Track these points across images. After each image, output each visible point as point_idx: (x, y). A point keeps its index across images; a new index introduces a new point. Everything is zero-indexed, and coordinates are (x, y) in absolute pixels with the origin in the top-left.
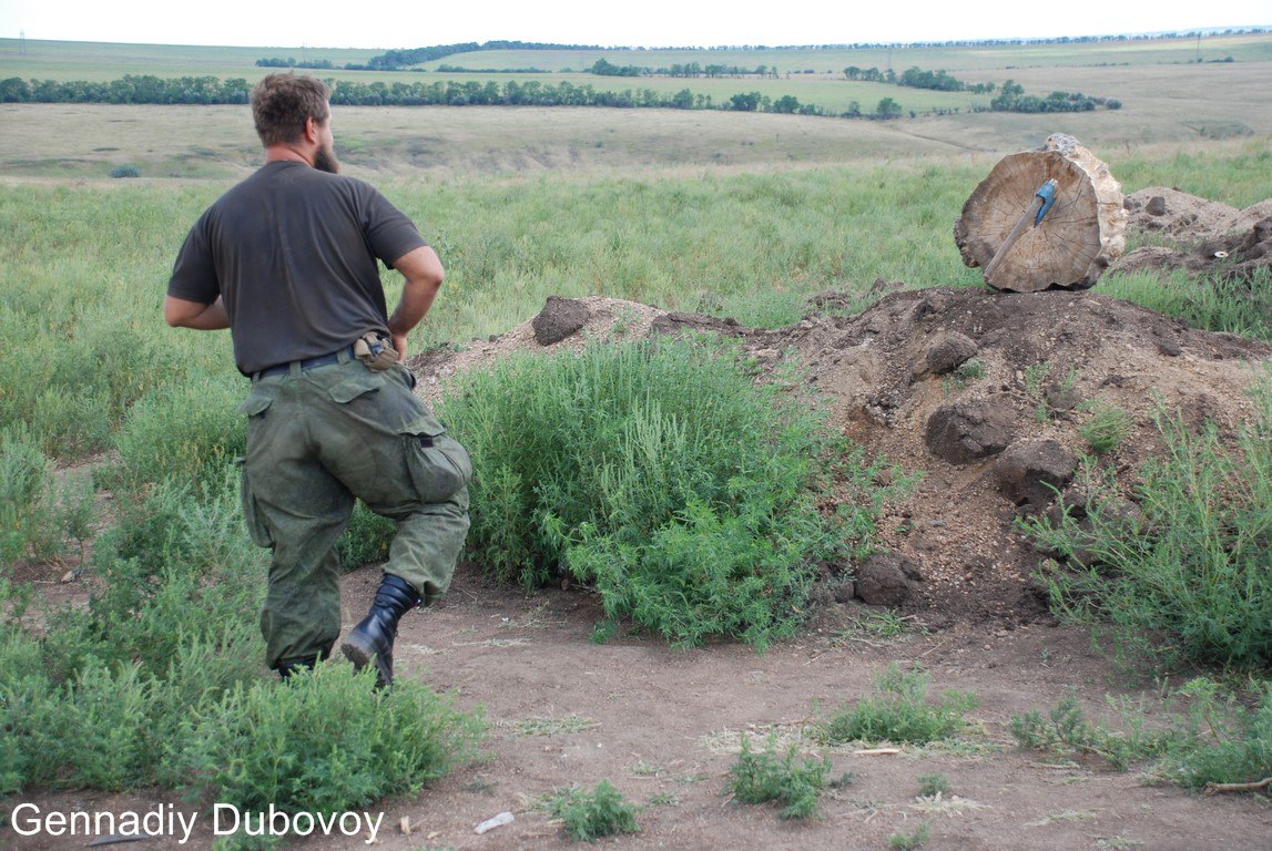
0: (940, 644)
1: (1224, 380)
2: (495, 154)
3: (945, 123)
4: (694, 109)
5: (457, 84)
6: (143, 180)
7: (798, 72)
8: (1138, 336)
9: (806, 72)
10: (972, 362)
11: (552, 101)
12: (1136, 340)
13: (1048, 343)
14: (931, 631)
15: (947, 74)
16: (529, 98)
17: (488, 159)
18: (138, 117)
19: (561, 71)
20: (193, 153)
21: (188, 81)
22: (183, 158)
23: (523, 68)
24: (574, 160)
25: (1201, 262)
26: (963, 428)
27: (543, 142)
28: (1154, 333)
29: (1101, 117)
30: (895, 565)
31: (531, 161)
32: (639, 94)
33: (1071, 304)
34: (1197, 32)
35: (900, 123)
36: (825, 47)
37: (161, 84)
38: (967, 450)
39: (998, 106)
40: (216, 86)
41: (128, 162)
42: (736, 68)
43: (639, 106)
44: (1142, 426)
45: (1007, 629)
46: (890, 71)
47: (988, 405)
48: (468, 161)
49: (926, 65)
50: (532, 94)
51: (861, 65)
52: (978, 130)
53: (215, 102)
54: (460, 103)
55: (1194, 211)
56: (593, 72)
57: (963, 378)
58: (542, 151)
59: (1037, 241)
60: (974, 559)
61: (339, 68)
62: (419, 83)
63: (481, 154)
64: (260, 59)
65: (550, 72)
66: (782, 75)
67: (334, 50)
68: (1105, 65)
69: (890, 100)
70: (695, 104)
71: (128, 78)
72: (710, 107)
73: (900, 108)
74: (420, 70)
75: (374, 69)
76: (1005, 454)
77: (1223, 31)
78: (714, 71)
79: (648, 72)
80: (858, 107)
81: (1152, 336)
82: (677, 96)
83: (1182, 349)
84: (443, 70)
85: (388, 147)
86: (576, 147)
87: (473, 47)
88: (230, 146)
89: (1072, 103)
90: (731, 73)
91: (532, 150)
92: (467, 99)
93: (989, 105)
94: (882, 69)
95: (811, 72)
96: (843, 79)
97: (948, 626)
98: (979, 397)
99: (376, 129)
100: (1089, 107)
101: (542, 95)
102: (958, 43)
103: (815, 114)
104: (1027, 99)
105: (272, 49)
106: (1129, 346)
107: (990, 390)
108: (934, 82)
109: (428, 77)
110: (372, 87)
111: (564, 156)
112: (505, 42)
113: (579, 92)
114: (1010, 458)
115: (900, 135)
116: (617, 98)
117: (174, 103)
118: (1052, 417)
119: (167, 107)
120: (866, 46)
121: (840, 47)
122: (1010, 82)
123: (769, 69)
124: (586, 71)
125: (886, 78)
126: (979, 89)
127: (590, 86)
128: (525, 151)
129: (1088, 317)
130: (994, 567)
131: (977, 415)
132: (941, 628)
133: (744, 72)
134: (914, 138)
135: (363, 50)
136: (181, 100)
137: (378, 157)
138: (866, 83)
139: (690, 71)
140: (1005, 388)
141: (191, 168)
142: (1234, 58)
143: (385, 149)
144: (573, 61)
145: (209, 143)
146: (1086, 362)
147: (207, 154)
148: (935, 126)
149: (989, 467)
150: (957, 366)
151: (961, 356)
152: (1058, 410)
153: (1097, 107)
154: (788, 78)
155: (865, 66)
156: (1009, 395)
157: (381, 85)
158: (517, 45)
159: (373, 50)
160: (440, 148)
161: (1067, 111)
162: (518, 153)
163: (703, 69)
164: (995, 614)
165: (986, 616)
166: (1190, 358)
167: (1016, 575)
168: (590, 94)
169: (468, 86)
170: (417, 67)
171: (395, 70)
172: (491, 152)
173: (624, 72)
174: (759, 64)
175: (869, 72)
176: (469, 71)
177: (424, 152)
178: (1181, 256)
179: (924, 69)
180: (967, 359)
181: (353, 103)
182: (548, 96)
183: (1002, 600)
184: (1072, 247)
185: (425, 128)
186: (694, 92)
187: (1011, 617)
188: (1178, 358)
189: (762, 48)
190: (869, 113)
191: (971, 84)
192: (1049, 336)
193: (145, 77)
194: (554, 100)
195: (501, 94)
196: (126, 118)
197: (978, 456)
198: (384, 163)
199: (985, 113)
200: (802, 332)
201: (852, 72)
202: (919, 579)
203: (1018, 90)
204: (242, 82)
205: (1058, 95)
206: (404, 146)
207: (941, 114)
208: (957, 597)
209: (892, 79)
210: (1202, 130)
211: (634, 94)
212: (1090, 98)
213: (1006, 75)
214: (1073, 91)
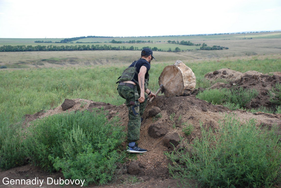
0: (146, 184)
1: (216, 117)
2: (89, 61)
3: (190, 53)
4: (134, 50)
5: (81, 46)
6: (7, 69)
7: (157, 42)
8: (198, 107)
9: (159, 42)
10: (159, 114)
11: (102, 49)
12: (197, 108)
13: (177, 109)
14: (144, 181)
15: (190, 42)
16: (97, 48)
17: (88, 62)
18: (7, 55)
19: (104, 42)
20: (20, 63)
21: (18, 46)
22: (17, 64)
23: (96, 42)
24: (107, 62)
25: (230, 86)
26: (156, 130)
27: (100, 58)
28: (202, 106)
29: (224, 51)
30: (137, 164)
31: (97, 62)
32: (122, 47)
33: (183, 99)
34: (244, 33)
35: (180, 53)
36: (163, 36)
37: (12, 47)
38: (157, 135)
39: (202, 49)
40: (25, 47)
41: (4, 65)
42: (143, 41)
43: (122, 50)
44: (197, 129)
45: (162, 180)
46: (178, 41)
47: (162, 124)
48: (83, 63)
49: (186, 40)
50: (98, 48)
51: (171, 40)
52: (198, 54)
53: (25, 51)
54: (81, 50)
55: (233, 73)
56: (111, 42)
57: (157, 118)
58: (100, 60)
59: (173, 86)
60: (157, 162)
61: (54, 43)
62: (72, 46)
63: (86, 61)
64: (36, 41)
65: (102, 43)
66: (154, 42)
67: (53, 39)
68: (225, 40)
69: (178, 48)
70: (134, 49)
71: (4, 46)
72: (138, 50)
73: (180, 49)
74: (72, 43)
75: (62, 43)
76: (165, 136)
77: (250, 32)
78: (138, 42)
79: (124, 42)
80: (171, 49)
81: (201, 107)
82: (130, 48)
83: (208, 110)
84: (77, 43)
85: (65, 60)
86: (108, 59)
87: (84, 37)
88: (28, 61)
89: (218, 48)
90: (142, 42)
91: (98, 60)
92: (83, 49)
93: (200, 49)
94: (176, 41)
95: (160, 42)
96: (167, 43)
97: (148, 180)
98: (160, 122)
99: (62, 56)
100: (221, 49)
101: (100, 48)
102: (192, 35)
103: (161, 51)
104: (208, 47)
105: (38, 39)
106: (195, 109)
107: (163, 120)
108: (187, 44)
109: (74, 44)
110: (61, 47)
111: (105, 61)
112: (92, 36)
113: (108, 47)
114: (166, 137)
115: (180, 55)
116: (117, 48)
117: (15, 51)
118: (176, 127)
119: (14, 52)
120: (172, 36)
121: (167, 36)
122: (204, 43)
123: (151, 41)
124: (110, 42)
125: (177, 43)
126: (197, 45)
127: (111, 46)
128: (96, 60)
129: (187, 102)
130: (161, 164)
131: (159, 127)
132: (147, 180)
133: (145, 42)
134: (183, 56)
135: (59, 39)
136: (17, 51)
137: (63, 62)
138: (172, 44)
139: (133, 42)
140: (166, 120)
141: (19, 66)
142: (252, 38)
143: (64, 60)
144: (107, 40)
145: (24, 60)
146: (185, 113)
147: (23, 63)
148: (188, 53)
149: (162, 139)
150: (156, 115)
151: (156, 112)
152: (178, 125)
153: (223, 49)
154: (155, 43)
155: (172, 40)
156: (167, 122)
157: (63, 46)
158: (94, 37)
159: (61, 38)
160: (77, 60)
161: (217, 50)
162: (94, 61)
163: (136, 41)
164: (160, 176)
165: (158, 177)
166: (209, 112)
167: (166, 166)
168: (111, 47)
169: (83, 46)
170: (72, 42)
171: (67, 43)
172: (88, 61)
173: (118, 42)
174: (149, 40)
175: (173, 42)
176: (83, 43)
177: (73, 61)
178: (225, 85)
179: (185, 41)
180: (158, 113)
181: (57, 50)
182: (101, 48)
183: (162, 172)
184: (179, 87)
185: (73, 56)
186: (134, 47)
187: (164, 177)
188: (206, 112)
189: (149, 37)
190: (173, 51)
191: (196, 44)
192: (177, 107)
193: (8, 46)
194: (103, 49)
195: (90, 48)
196: (4, 55)
197: (159, 136)
198: (64, 64)
199: (199, 50)
200: (123, 107)
201: (169, 42)
202: (144, 168)
203: (206, 45)
204: (31, 46)
205: (215, 46)
206: (69, 60)
207: (189, 51)
208: (152, 172)
209: (178, 43)
210: (246, 54)
211: (121, 47)
212: (222, 47)
213: (203, 42)
214: (218, 45)
